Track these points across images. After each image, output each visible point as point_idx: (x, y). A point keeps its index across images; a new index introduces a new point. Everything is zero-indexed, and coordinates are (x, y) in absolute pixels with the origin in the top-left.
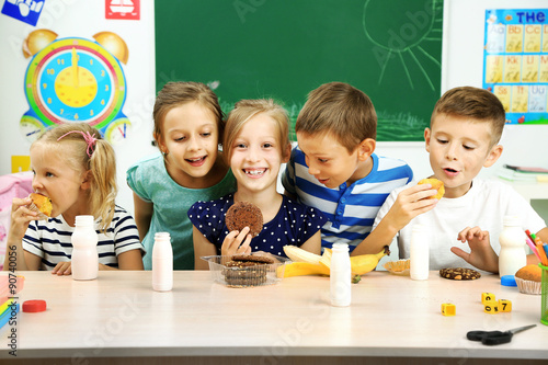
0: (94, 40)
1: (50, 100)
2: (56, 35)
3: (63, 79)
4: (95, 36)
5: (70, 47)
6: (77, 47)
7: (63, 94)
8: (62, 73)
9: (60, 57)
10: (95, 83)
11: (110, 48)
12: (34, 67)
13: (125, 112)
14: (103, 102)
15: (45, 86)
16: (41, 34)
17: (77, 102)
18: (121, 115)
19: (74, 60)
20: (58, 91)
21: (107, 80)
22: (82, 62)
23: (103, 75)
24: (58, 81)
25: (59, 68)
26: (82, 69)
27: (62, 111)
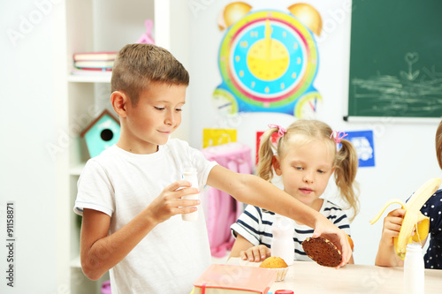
0: (288, 11)
1: (242, 73)
2: (250, 7)
3: (255, 52)
4: (291, 8)
5: (264, 19)
6: (271, 19)
7: (254, 67)
8: (255, 46)
9: (254, 30)
10: (287, 55)
11: (304, 20)
12: (228, 40)
13: (316, 85)
14: (294, 75)
15: (238, 59)
16: (237, 7)
17: (268, 75)
18: (313, 89)
19: (268, 33)
20: (250, 65)
21: (299, 53)
22: (276, 34)
23: (295, 47)
24: (250, 54)
25: (252, 41)
26: (275, 42)
27: (253, 84)
